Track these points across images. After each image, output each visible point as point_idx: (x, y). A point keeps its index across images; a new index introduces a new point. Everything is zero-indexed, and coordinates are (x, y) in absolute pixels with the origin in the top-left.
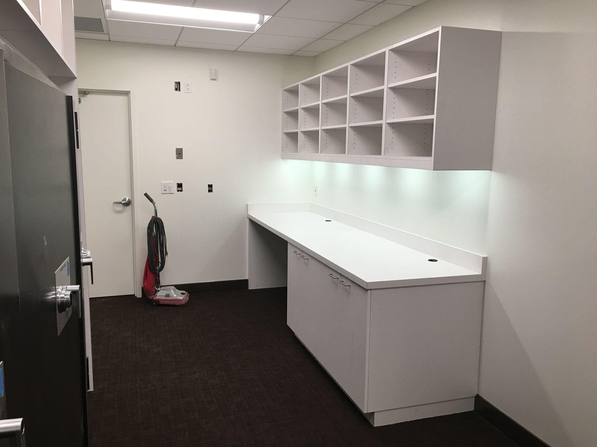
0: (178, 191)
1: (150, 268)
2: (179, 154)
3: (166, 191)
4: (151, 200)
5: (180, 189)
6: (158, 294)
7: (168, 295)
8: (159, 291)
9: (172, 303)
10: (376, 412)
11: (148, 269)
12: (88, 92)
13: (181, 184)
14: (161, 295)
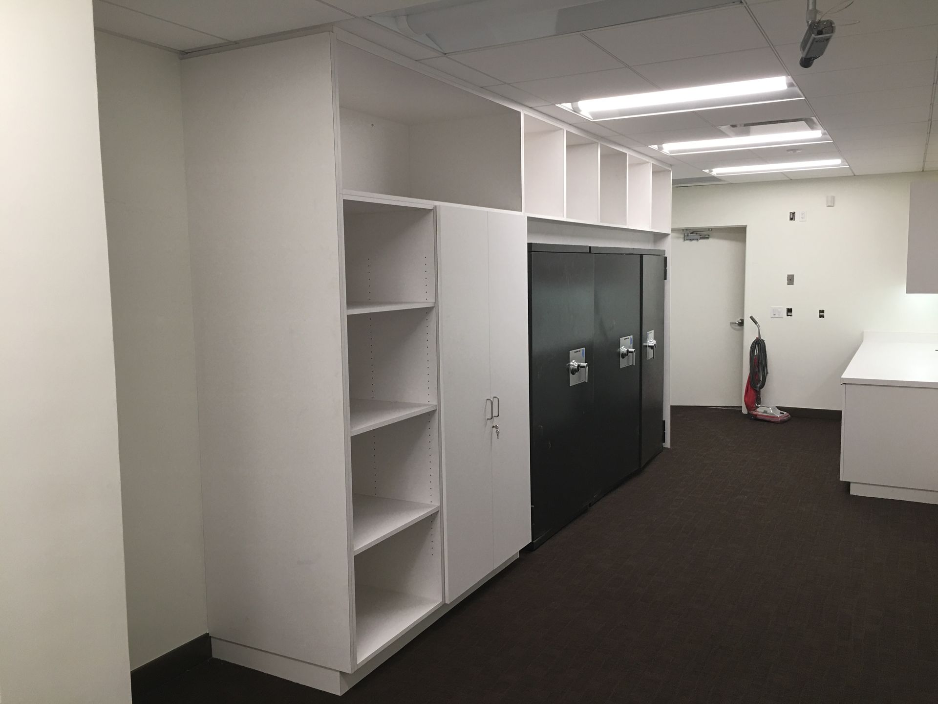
0: (788, 316)
1: (750, 385)
2: (791, 280)
3: (775, 316)
4: (756, 322)
5: (789, 314)
6: (758, 410)
7: (765, 412)
8: (758, 407)
9: (768, 419)
10: (853, 483)
11: (749, 386)
12: (712, 229)
13: (791, 309)
14: (760, 410)
